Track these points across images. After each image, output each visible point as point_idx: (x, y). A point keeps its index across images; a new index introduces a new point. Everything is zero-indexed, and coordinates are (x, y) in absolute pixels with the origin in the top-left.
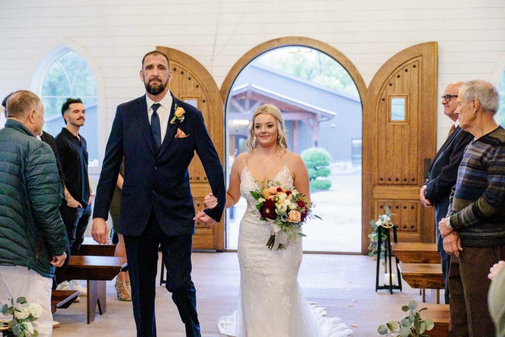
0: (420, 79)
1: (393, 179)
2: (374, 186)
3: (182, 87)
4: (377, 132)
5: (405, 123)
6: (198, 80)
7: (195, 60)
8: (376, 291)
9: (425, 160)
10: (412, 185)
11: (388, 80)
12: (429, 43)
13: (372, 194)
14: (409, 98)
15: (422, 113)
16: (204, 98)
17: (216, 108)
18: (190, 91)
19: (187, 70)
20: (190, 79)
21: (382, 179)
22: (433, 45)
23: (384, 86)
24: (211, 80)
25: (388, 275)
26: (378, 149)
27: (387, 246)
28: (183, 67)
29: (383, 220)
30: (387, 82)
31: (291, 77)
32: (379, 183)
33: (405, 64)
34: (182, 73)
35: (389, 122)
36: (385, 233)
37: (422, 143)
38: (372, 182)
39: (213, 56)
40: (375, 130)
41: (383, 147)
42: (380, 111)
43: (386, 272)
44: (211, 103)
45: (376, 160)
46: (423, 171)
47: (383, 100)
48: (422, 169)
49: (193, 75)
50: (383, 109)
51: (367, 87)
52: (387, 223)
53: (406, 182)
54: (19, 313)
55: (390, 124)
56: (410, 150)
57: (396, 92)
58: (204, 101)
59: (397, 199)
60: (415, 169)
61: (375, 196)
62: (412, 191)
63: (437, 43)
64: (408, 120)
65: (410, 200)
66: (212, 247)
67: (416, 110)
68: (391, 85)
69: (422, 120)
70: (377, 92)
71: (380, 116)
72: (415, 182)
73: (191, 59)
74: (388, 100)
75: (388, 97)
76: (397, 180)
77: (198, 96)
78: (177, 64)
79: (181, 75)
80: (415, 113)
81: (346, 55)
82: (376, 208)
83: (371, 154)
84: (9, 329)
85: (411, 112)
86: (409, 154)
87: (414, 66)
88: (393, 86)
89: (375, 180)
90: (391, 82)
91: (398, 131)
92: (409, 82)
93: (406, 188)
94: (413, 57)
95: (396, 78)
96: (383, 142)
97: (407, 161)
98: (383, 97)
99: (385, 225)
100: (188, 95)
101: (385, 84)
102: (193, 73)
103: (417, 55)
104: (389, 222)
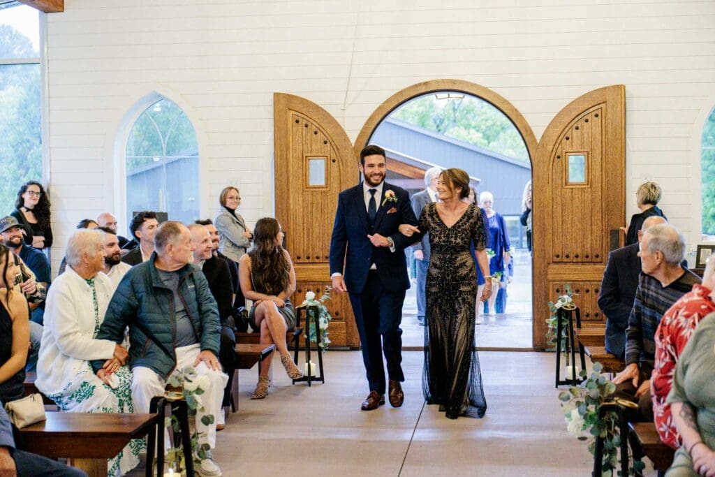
0: (604, 130)
1: (572, 256)
2: (549, 264)
3: (306, 143)
4: (551, 198)
5: (586, 186)
6: (327, 135)
7: (323, 110)
8: (557, 387)
9: (611, 231)
10: (595, 263)
11: (564, 133)
12: (614, 87)
13: (546, 274)
14: (590, 154)
15: (607, 172)
16: (334, 157)
17: (349, 169)
18: (316, 148)
19: (313, 122)
20: (316, 133)
21: (558, 256)
22: (620, 89)
23: (559, 141)
24: (343, 134)
25: (570, 367)
26: (552, 218)
27: (569, 332)
28: (307, 118)
29: (563, 301)
30: (562, 135)
31: (414, 129)
32: (555, 260)
33: (586, 113)
34: (306, 126)
35: (566, 184)
36: (566, 317)
37: (608, 210)
38: (546, 261)
39: (345, 104)
40: (548, 194)
41: (559, 215)
42: (554, 171)
43: (568, 365)
44: (342, 164)
45: (551, 231)
46: (609, 244)
47: (559, 157)
48: (608, 243)
49: (321, 128)
50: (559, 169)
51: (538, 141)
52: (569, 305)
53: (589, 259)
54: (189, 384)
55: (567, 187)
56: (593, 218)
57: (574, 147)
58: (334, 161)
59: (578, 281)
60: (599, 242)
61: (550, 277)
62: (596, 270)
63: (625, 87)
64: (589, 182)
65: (593, 281)
66: (345, 344)
67: (600, 169)
68: (567, 139)
69: (607, 182)
70: (550, 147)
71: (554, 177)
72: (599, 260)
73: (317, 107)
74: (564, 158)
75: (564, 153)
76: (577, 257)
77: (326, 155)
78: (301, 115)
79: (305, 128)
80: (597, 172)
81: (511, 102)
82: (551, 292)
83: (544, 224)
84: (183, 398)
85: (594, 172)
86: (592, 225)
87: (597, 116)
88: (570, 139)
89: (549, 257)
90: (567, 135)
91: (577, 194)
92: (590, 134)
93: (588, 267)
94: (595, 104)
95: (574, 129)
96: (559, 209)
97: (588, 233)
98: (558, 154)
99: (566, 307)
100: (314, 154)
101: (561, 138)
102: (320, 126)
103: (599, 102)
104: (571, 303)
